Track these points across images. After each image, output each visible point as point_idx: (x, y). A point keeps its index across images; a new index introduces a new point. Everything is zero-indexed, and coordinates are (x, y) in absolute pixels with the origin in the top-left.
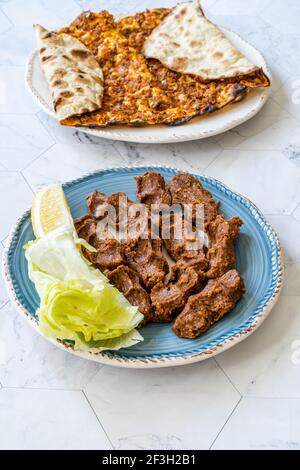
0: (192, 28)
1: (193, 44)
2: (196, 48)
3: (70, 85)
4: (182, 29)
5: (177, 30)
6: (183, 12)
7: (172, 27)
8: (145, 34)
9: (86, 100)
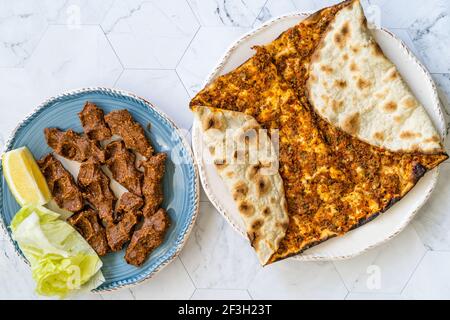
0: (358, 60)
1: (361, 84)
2: (365, 90)
3: (257, 208)
4: (346, 57)
5: (340, 59)
6: (345, 31)
7: (334, 54)
8: (304, 59)
9: (277, 225)
